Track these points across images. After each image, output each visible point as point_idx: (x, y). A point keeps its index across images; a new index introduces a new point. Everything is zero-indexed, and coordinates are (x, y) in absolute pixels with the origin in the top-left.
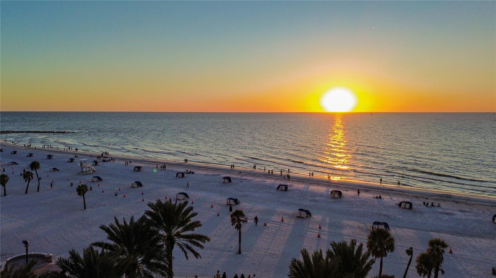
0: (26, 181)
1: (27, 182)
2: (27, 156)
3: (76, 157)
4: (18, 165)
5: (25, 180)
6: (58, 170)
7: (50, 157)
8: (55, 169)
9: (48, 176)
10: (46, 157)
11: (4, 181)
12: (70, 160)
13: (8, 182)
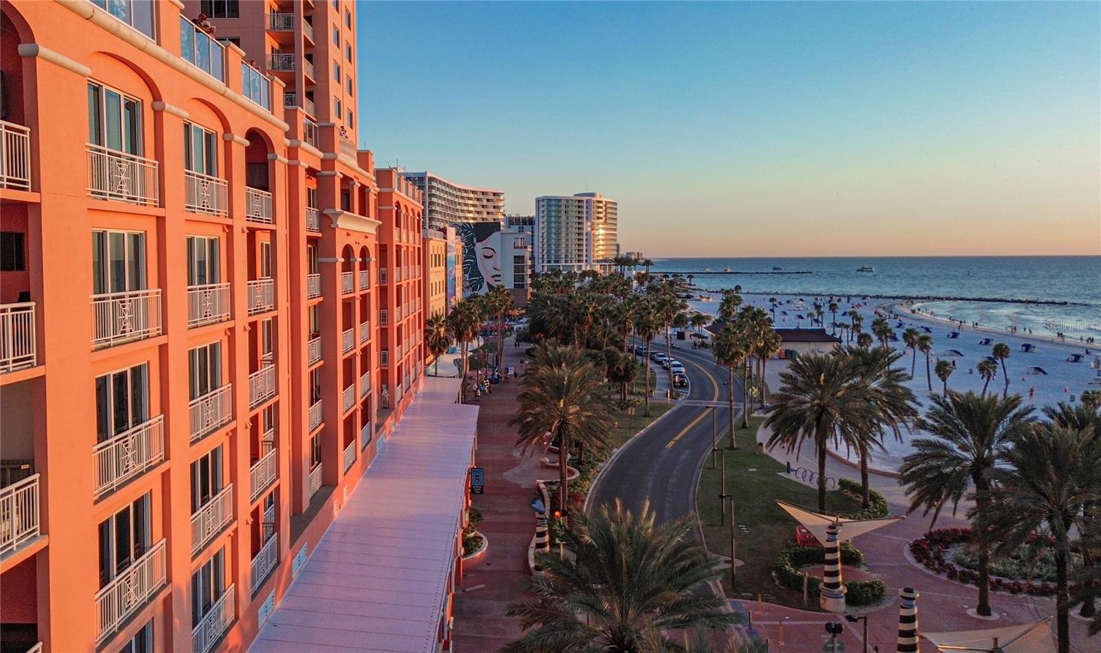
0: (982, 378)
1: (985, 379)
2: (981, 343)
3: (1087, 353)
4: (964, 358)
5: (981, 376)
6: (1044, 373)
7: (1027, 347)
8: (1039, 369)
9: (1023, 380)
10: (1020, 348)
11: (944, 373)
12: (1073, 357)
13: (951, 375)
